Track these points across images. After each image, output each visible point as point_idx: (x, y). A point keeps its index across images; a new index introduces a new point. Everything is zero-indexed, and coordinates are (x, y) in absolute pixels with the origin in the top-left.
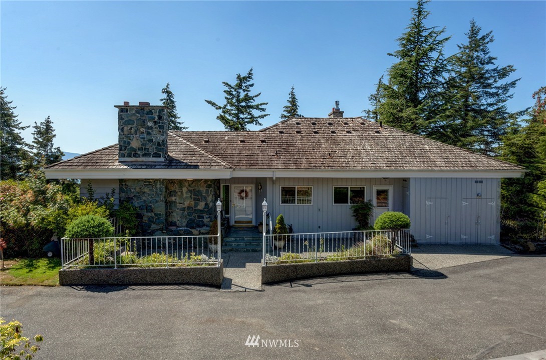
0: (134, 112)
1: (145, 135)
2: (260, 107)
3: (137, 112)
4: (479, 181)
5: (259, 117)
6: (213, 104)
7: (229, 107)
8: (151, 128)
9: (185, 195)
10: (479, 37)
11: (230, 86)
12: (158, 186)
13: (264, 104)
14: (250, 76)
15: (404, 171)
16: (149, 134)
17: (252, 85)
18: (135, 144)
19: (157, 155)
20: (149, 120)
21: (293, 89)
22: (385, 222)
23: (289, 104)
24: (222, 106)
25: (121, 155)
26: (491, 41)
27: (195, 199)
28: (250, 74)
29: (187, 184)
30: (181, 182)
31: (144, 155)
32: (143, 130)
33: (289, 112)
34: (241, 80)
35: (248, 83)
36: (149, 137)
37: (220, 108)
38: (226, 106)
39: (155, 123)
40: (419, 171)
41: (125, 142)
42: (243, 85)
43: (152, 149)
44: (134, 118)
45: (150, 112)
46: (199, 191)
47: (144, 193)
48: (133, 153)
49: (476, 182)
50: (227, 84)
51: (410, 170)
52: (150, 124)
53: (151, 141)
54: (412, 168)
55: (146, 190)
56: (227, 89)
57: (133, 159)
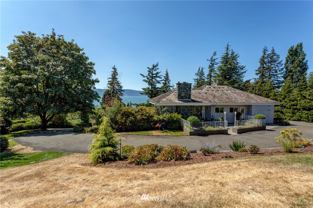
0: (183, 85)
1: (186, 92)
2: (160, 77)
3: (184, 85)
4: (269, 106)
5: (160, 81)
6: (142, 75)
7: (148, 77)
8: (188, 90)
9: (195, 110)
10: (234, 55)
11: (149, 69)
12: (189, 108)
13: (161, 76)
14: (157, 65)
15: (251, 103)
16: (187, 92)
17: (158, 69)
18: (183, 95)
19: (189, 98)
20: (187, 88)
21: (167, 70)
22: (260, 117)
23: (166, 76)
24: (146, 76)
25: (178, 98)
26: (239, 57)
27: (197, 112)
28: (157, 64)
29: (195, 107)
30: (193, 106)
31: (185, 98)
32: (185, 90)
33: (165, 78)
34: (154, 66)
35: (156, 68)
36: (187, 93)
37: (145, 77)
38: (147, 76)
39: (189, 88)
40: (255, 103)
41: (180, 94)
42: (154, 68)
43: (188, 96)
44: (183, 87)
45: (188, 85)
46: (199, 109)
47: (185, 110)
48: (182, 98)
49: (268, 106)
50: (148, 68)
51: (252, 103)
52: (187, 89)
53: (187, 94)
54: (252, 102)
55: (185, 109)
56: (148, 70)
57: (182, 99)
